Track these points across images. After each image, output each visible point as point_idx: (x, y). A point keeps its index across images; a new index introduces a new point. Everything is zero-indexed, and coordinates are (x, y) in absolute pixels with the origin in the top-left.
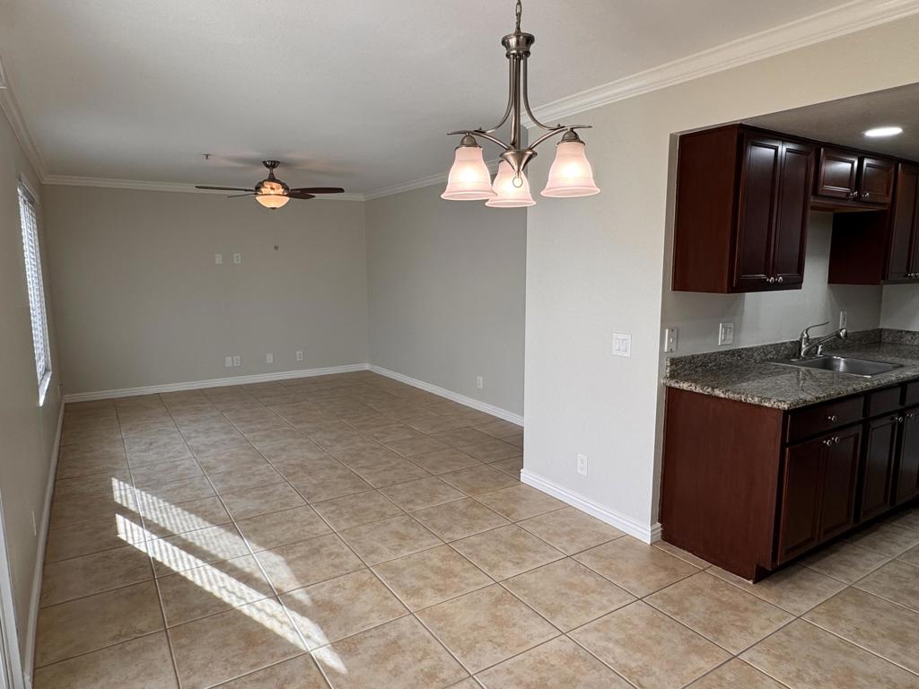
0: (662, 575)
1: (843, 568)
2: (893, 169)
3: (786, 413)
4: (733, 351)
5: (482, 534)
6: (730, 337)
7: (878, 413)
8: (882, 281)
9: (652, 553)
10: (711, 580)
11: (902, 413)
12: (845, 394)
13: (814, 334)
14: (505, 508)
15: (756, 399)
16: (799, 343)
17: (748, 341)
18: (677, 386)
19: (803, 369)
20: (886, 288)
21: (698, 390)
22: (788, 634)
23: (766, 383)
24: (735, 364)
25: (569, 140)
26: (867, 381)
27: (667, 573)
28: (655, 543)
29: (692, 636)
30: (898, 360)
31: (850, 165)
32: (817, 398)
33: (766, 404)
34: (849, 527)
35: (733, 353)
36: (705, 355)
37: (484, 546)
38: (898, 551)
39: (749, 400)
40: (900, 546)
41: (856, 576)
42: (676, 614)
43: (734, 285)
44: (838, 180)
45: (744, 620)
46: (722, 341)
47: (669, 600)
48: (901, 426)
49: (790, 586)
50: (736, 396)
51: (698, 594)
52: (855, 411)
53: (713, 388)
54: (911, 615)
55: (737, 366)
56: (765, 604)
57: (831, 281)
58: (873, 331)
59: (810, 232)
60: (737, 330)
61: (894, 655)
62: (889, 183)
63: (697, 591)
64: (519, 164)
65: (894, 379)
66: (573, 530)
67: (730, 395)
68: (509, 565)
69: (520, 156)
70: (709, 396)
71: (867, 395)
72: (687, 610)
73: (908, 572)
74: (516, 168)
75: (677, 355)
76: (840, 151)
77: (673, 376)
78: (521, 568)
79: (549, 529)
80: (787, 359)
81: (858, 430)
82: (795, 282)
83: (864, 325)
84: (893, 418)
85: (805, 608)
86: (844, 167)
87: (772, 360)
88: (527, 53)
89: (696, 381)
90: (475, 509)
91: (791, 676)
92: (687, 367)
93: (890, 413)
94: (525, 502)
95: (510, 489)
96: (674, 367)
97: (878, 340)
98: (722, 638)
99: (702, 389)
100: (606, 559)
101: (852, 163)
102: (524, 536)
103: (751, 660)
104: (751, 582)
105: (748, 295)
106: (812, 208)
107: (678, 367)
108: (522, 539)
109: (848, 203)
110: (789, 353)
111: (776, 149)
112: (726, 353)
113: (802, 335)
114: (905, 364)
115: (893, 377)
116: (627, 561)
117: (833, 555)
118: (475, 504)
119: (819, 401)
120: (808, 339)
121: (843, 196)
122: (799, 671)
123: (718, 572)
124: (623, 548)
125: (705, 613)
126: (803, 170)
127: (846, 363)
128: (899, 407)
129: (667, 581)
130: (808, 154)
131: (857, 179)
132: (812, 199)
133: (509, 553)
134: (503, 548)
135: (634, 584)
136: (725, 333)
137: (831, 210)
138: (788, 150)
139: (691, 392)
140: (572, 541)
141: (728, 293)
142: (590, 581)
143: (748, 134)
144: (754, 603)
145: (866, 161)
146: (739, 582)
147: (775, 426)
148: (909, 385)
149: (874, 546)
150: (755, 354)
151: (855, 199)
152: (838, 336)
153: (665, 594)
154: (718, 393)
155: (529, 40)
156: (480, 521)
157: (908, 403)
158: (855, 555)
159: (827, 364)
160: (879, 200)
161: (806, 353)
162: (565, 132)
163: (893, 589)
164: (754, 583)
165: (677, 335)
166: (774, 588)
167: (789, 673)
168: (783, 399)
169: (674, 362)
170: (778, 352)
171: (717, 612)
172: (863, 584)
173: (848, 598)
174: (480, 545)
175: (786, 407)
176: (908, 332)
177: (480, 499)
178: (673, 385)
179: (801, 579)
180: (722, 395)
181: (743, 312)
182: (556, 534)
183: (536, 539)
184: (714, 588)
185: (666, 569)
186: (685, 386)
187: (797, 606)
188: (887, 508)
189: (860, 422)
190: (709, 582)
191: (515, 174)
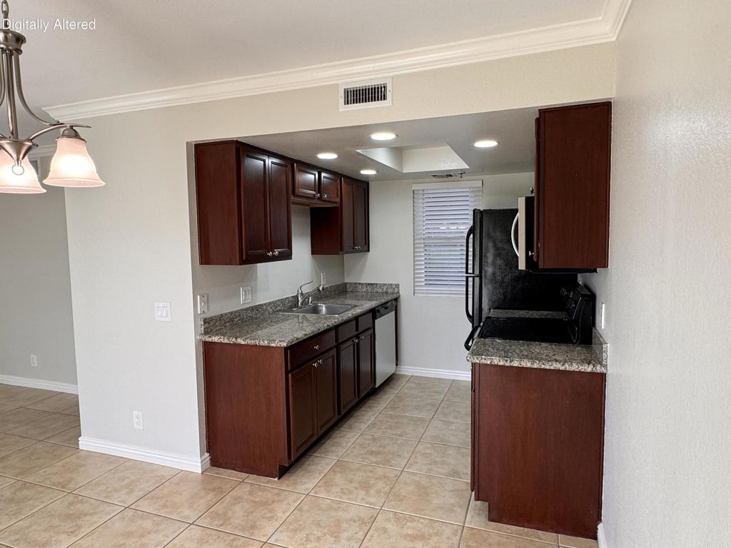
0: (211, 495)
1: (333, 448)
2: (339, 181)
3: (286, 349)
4: (252, 307)
5: (32, 515)
6: (249, 297)
7: (345, 339)
8: (341, 252)
9: (203, 481)
10: (248, 488)
11: (357, 337)
12: (323, 329)
13: (306, 290)
14: (61, 480)
15: (266, 342)
16: (297, 297)
17: (263, 298)
18: (210, 340)
19: (301, 315)
20: (345, 255)
21: (226, 341)
22: (301, 510)
23: (274, 329)
24: (254, 317)
25: (69, 137)
26: (337, 319)
27: (214, 493)
28: (205, 471)
29: (233, 540)
30: (354, 302)
31: (313, 176)
32: (306, 335)
33: (273, 345)
34: (335, 420)
35: (252, 309)
36: (231, 313)
37: (34, 527)
38: (363, 426)
39: (262, 344)
40: (365, 423)
41: (341, 451)
42: (221, 525)
43: (244, 258)
44: (307, 186)
45: (271, 511)
46: (243, 301)
47: (217, 515)
48: (358, 344)
49: (303, 472)
50: (253, 342)
51: (239, 503)
52: (330, 340)
53: (236, 338)
54: (371, 468)
55: (256, 318)
56: (286, 493)
57: (313, 253)
58: (341, 284)
59: (294, 220)
60: (253, 291)
61: (363, 499)
62: (337, 189)
63: (237, 500)
64: (18, 154)
65: (350, 315)
66: (132, 481)
67: (249, 342)
68: (63, 537)
69: (18, 145)
70: (235, 344)
71: (336, 328)
72: (230, 518)
73: (369, 440)
74: (15, 156)
75: (208, 315)
76: (308, 166)
77: (206, 333)
78: (76, 536)
79: (108, 488)
80: (290, 309)
81: (334, 352)
82: (287, 255)
83: (336, 281)
84: (353, 341)
85: (311, 486)
86: (311, 177)
87: (280, 310)
88: (19, 51)
89: (224, 334)
90: (25, 491)
91: (303, 541)
92: (217, 324)
93: (351, 338)
94: (83, 468)
95: (68, 460)
96: (207, 325)
97: (344, 290)
98: (256, 532)
99: (229, 340)
100: (162, 498)
101: (315, 175)
102: (82, 502)
103: (276, 540)
104: (276, 479)
105: (259, 265)
106: (294, 203)
107: (210, 324)
108: (79, 506)
109: (314, 201)
110: (291, 305)
111: (264, 161)
112: (247, 309)
113: (298, 291)
114: (357, 304)
115: (350, 314)
116: (181, 494)
117: (328, 441)
118: (25, 485)
119: (306, 337)
120: (302, 294)
121: (312, 196)
122: (308, 535)
123: (253, 480)
124: (178, 484)
125: (243, 516)
126: (284, 178)
127: (326, 307)
128: (356, 333)
129: (214, 500)
130: (287, 166)
131: (319, 186)
132: (292, 197)
133: (63, 524)
134: (56, 522)
135: (186, 512)
136: (245, 294)
137: (308, 205)
138: (272, 163)
139: (221, 343)
140: (131, 491)
141: (240, 265)
142: (148, 524)
143: (243, 149)
144: (279, 495)
145: (323, 174)
146: (268, 482)
147: (279, 359)
148: (360, 319)
149: (351, 428)
150: (269, 308)
151: (319, 199)
152: (319, 290)
153: (213, 512)
154: (240, 341)
155: (20, 39)
156: (31, 502)
157: (361, 329)
158: (340, 437)
159: (315, 310)
160: (333, 200)
161: (302, 304)
162: (64, 129)
163: (361, 454)
164: (279, 479)
165: (207, 300)
166: (292, 478)
167: (302, 539)
168: (284, 339)
169: (206, 321)
170: (284, 305)
171: (252, 512)
172: (346, 456)
173: (337, 470)
174: (29, 527)
175: (285, 345)
176: (359, 284)
177: (30, 479)
178: (207, 340)
179: (309, 465)
180: (243, 343)
181: (256, 278)
182: (115, 490)
183: (93, 501)
184: (251, 493)
185: (214, 490)
186: (216, 339)
187: (307, 486)
188: (357, 400)
189: (335, 347)
190: (247, 490)
191: (13, 162)
